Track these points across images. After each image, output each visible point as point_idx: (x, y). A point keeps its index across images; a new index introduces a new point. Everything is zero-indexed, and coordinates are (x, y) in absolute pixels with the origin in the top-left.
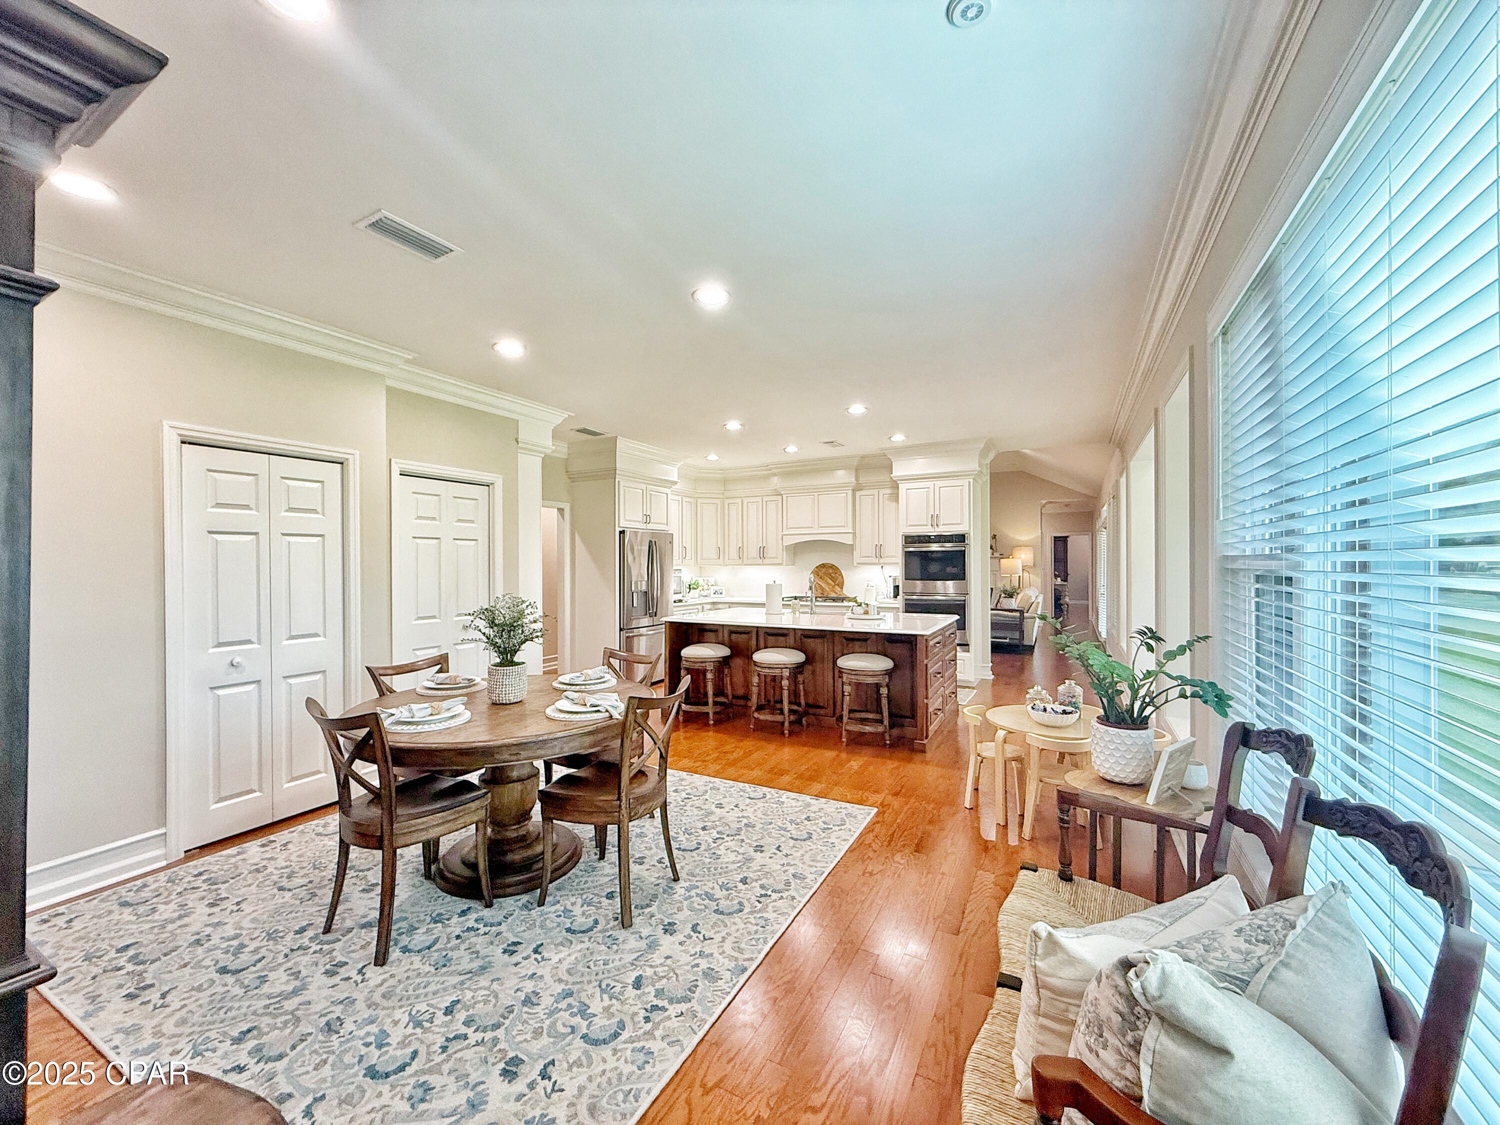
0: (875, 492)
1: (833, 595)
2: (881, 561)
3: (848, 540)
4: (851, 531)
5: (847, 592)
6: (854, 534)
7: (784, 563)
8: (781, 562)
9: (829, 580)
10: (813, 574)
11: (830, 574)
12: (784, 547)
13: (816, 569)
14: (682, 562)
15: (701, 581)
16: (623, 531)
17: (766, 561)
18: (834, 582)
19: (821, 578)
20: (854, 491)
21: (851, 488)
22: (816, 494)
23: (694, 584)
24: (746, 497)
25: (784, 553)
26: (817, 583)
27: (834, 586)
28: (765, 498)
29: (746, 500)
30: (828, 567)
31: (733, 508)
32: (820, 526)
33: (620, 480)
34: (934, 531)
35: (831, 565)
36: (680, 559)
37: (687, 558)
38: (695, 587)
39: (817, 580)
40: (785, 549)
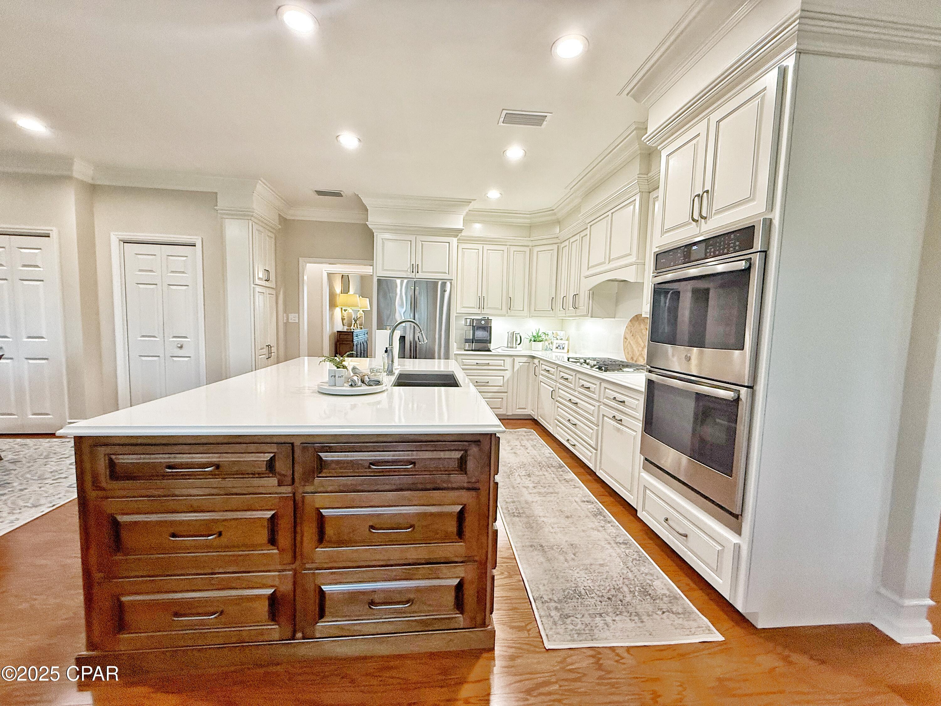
3: (631, 275)
4: (635, 261)
7: (590, 314)
8: (586, 313)
9: (641, 342)
10: (627, 330)
11: (641, 331)
12: (589, 292)
13: (630, 323)
14: (507, 313)
15: (549, 334)
16: (380, 279)
17: (578, 312)
18: (644, 343)
19: (633, 335)
20: (646, 193)
21: (638, 190)
22: (610, 213)
23: (535, 336)
24: (572, 237)
25: (591, 301)
26: (629, 342)
27: (643, 349)
28: (582, 234)
29: (571, 241)
30: (641, 320)
31: (564, 252)
32: (610, 260)
33: (378, 234)
34: (698, 232)
35: (643, 318)
36: (502, 309)
37: (513, 309)
38: (535, 339)
39: (630, 338)
40: (590, 296)
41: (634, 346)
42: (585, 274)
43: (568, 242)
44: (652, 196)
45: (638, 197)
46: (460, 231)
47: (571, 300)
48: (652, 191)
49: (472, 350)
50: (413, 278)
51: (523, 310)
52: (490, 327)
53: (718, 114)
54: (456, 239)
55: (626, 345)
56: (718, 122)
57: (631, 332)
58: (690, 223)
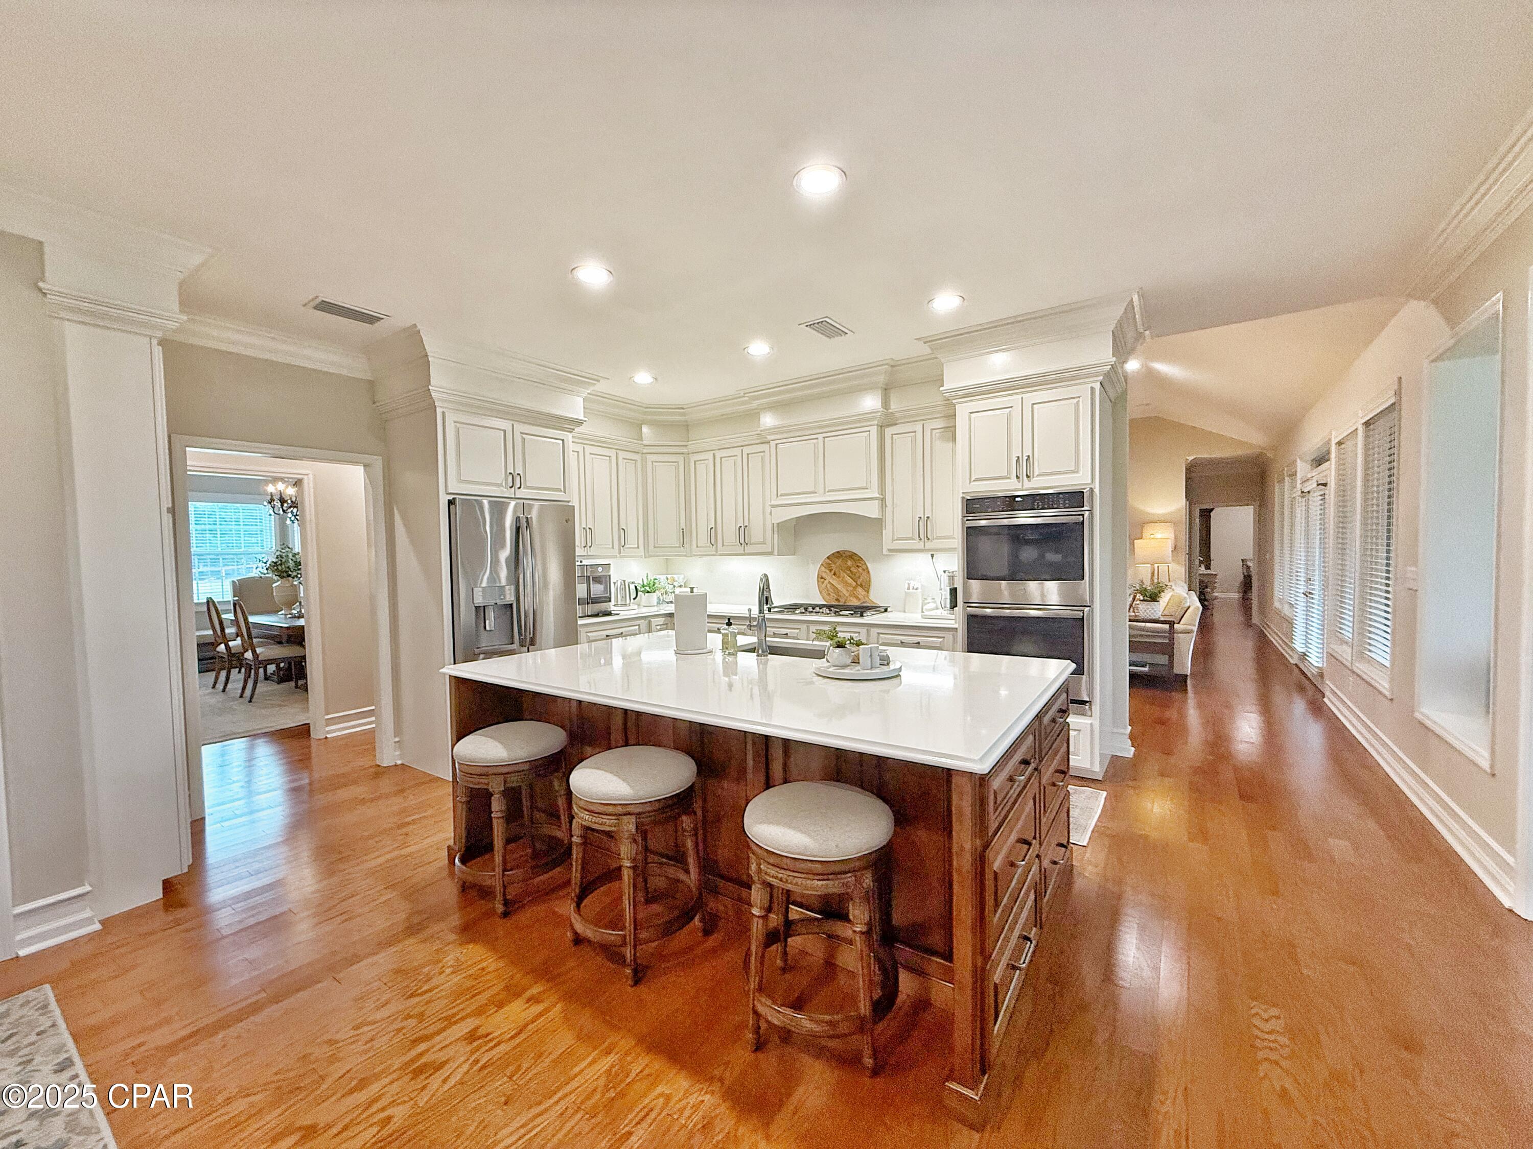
0: (918, 427)
1: (852, 603)
2: (929, 545)
3: (871, 511)
4: (877, 495)
5: (875, 597)
6: (882, 500)
7: (776, 552)
8: (770, 550)
9: (850, 580)
10: (823, 568)
11: (849, 568)
12: (775, 525)
13: (828, 561)
14: (620, 553)
15: (662, 580)
16: (454, 499)
17: (749, 549)
18: (856, 582)
19: (835, 574)
20: (881, 427)
21: (876, 422)
22: (820, 436)
23: (649, 585)
24: (719, 449)
25: (776, 536)
26: (829, 582)
27: (855, 588)
28: (747, 450)
29: (719, 454)
30: (846, 557)
31: (701, 468)
32: (827, 490)
33: (444, 410)
34: (1020, 487)
35: (850, 554)
36: (613, 547)
37: (626, 546)
38: (649, 589)
39: (829, 578)
40: (776, 529)
41: (839, 586)
42: (774, 503)
43: (709, 456)
44: (889, 431)
45: (874, 430)
46: (580, 423)
47: (730, 533)
48: (888, 426)
49: (588, 616)
50: (512, 498)
51: (638, 547)
52: (610, 576)
53: (1031, 397)
54: (570, 435)
55: (824, 586)
56: (1033, 404)
57: (831, 571)
58: (1009, 478)
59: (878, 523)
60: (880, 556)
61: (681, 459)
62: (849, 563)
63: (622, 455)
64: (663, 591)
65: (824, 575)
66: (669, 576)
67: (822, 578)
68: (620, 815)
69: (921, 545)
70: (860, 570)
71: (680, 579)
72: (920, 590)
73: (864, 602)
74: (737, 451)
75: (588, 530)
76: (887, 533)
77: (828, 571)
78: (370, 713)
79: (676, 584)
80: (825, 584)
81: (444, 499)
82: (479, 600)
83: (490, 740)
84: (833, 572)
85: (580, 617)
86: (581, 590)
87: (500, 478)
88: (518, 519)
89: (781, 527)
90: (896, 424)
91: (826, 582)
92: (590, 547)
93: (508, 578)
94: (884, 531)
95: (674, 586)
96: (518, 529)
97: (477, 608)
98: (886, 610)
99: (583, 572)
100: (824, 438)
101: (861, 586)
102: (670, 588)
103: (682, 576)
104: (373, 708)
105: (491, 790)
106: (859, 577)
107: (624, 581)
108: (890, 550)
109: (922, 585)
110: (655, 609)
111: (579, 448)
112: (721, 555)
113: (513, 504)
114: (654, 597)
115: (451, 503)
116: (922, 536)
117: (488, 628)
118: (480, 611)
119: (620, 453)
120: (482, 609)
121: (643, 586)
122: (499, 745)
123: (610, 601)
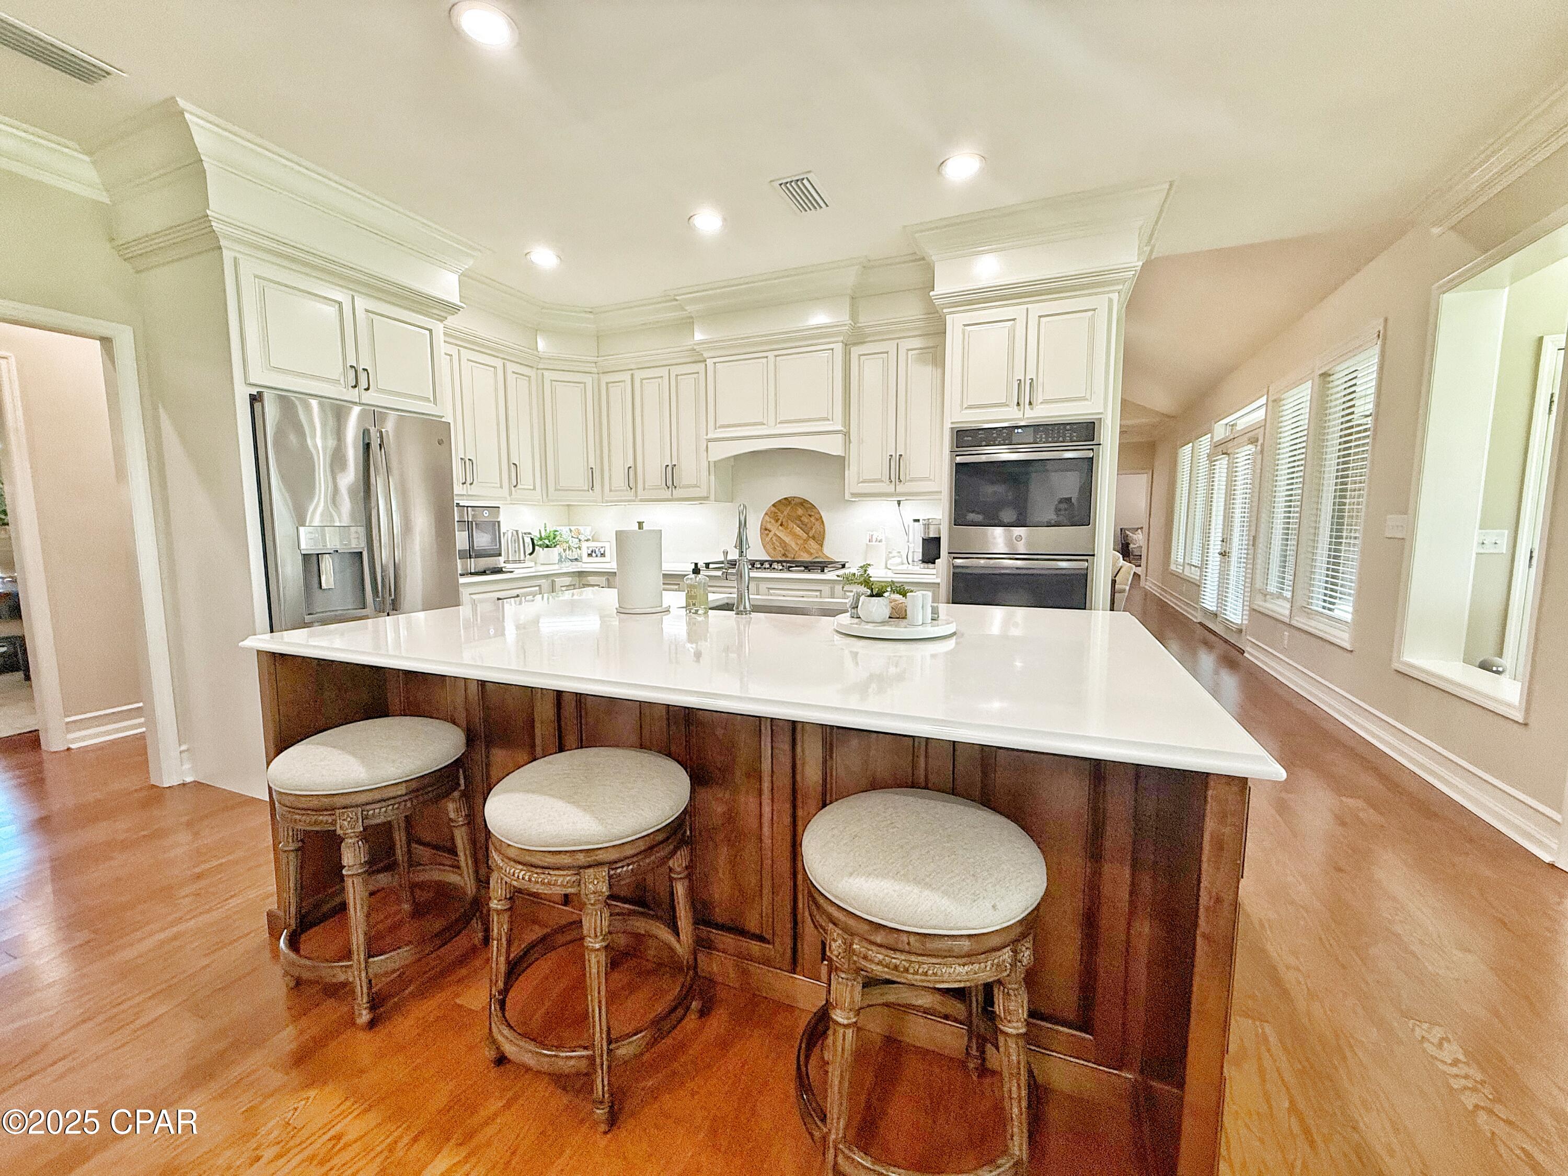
0: (890, 346)
1: (805, 558)
2: (900, 488)
3: (833, 447)
4: (840, 428)
5: (831, 551)
6: (847, 435)
7: (712, 497)
8: (706, 495)
9: (798, 530)
10: (767, 518)
11: (799, 518)
12: (712, 465)
13: (773, 509)
14: (511, 494)
15: (564, 533)
16: (260, 393)
17: (678, 493)
18: (807, 534)
19: (781, 525)
20: (846, 345)
21: (842, 338)
22: (771, 355)
23: (548, 538)
24: (638, 369)
25: (712, 477)
26: (775, 535)
27: (806, 541)
28: (675, 370)
29: (639, 375)
30: (795, 504)
31: (615, 391)
32: (778, 421)
33: (238, 255)
34: (1022, 416)
35: (800, 501)
36: (501, 487)
37: (519, 486)
38: (549, 542)
39: (775, 529)
40: (712, 469)
41: (787, 539)
42: (711, 436)
43: (626, 376)
44: (856, 351)
45: (838, 348)
46: (454, 309)
47: (653, 472)
48: (855, 344)
49: (471, 574)
50: (356, 403)
51: (534, 489)
52: (499, 522)
53: (1036, 309)
54: (441, 325)
55: (768, 539)
56: (1040, 317)
57: (777, 521)
58: (1007, 405)
59: (840, 462)
60: (842, 500)
61: (588, 379)
62: (800, 511)
63: (511, 367)
64: (565, 546)
65: (769, 526)
66: (573, 528)
67: (766, 529)
68: (581, 868)
69: (891, 489)
70: (812, 519)
71: (586, 532)
72: (884, 542)
73: (816, 557)
74: (664, 372)
75: (467, 461)
76: (851, 474)
77: (773, 521)
78: (138, 712)
79: (582, 537)
80: (770, 536)
81: (242, 395)
82: (306, 546)
83: (336, 752)
84: (779, 522)
85: (461, 575)
86: (461, 540)
87: (336, 371)
88: (366, 432)
89: (717, 466)
90: (865, 342)
91: (771, 535)
92: (471, 484)
93: (353, 515)
94: (846, 472)
95: (580, 540)
96: (367, 446)
97: (306, 557)
98: (843, 566)
99: (461, 515)
100: (776, 356)
101: (814, 538)
102: (574, 543)
103: (589, 529)
104: (141, 704)
105: (339, 832)
106: (811, 528)
107: (517, 531)
108: (853, 495)
109: (886, 538)
110: (556, 567)
111: (454, 351)
112: (641, 500)
113: (356, 410)
114: (555, 552)
115: (255, 399)
116: (893, 479)
117: (324, 586)
118: (311, 562)
119: (508, 364)
120: (315, 558)
121: (541, 539)
122: (352, 759)
123: (500, 555)
